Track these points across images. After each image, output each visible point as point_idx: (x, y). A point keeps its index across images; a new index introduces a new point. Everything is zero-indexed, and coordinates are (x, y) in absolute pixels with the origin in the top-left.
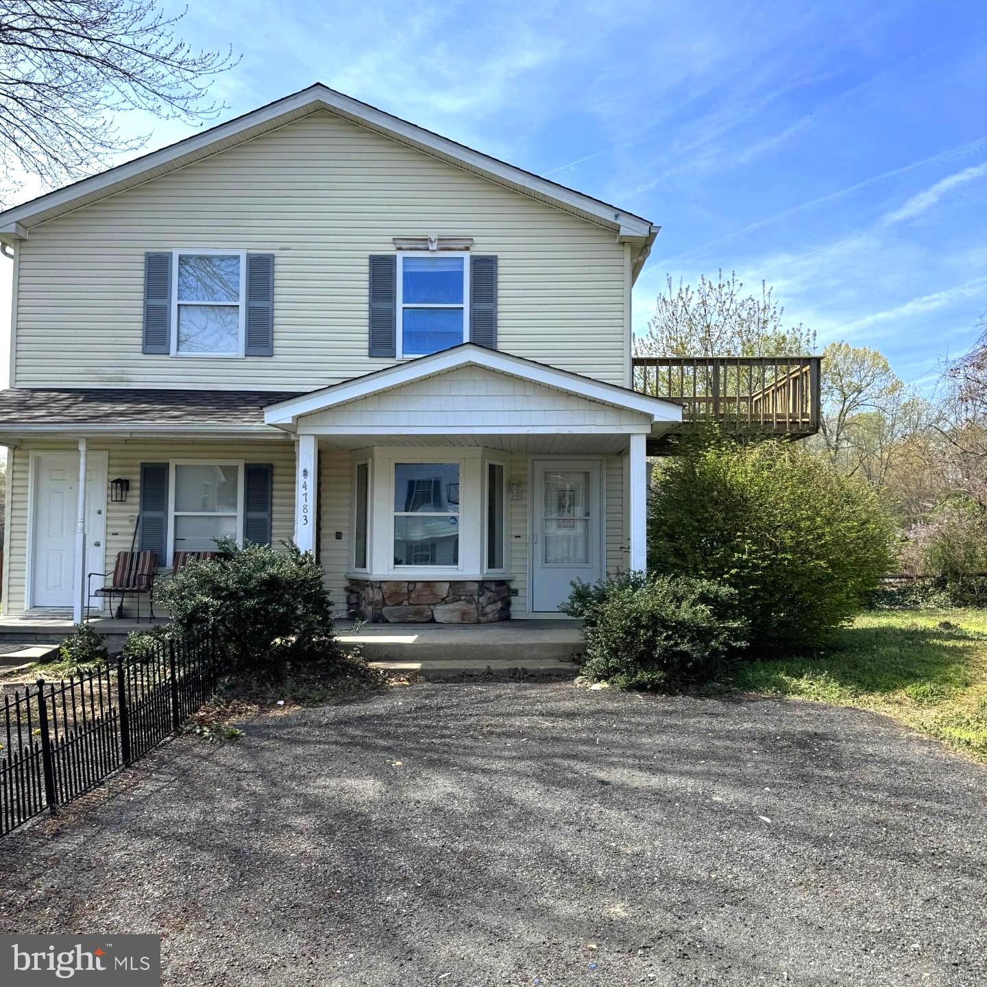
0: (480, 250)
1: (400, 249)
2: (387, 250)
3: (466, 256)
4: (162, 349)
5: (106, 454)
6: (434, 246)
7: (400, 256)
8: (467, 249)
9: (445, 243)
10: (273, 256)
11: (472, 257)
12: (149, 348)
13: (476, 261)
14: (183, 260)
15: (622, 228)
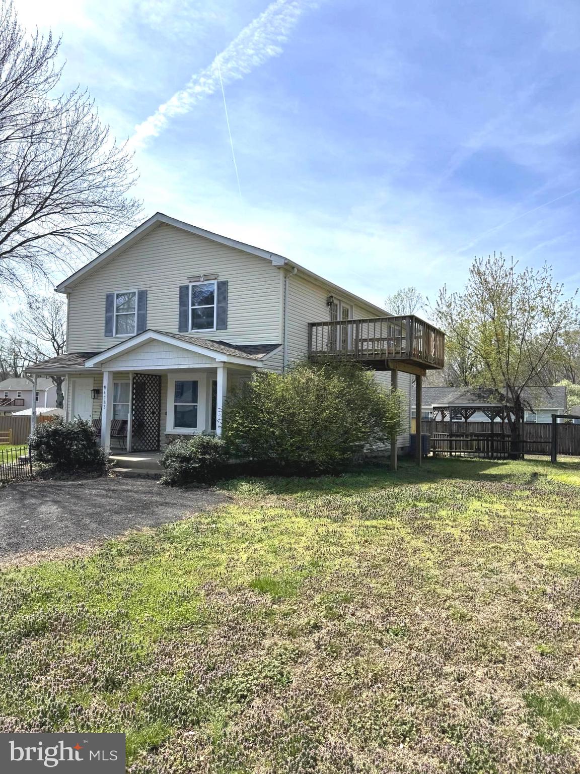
0: (221, 279)
1: (190, 282)
2: (185, 283)
3: (215, 282)
4: (110, 334)
5: (93, 379)
6: (202, 280)
7: (191, 285)
8: (216, 279)
9: (207, 277)
10: (147, 291)
11: (218, 282)
12: (107, 334)
13: (219, 284)
14: (118, 295)
15: (273, 262)
